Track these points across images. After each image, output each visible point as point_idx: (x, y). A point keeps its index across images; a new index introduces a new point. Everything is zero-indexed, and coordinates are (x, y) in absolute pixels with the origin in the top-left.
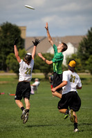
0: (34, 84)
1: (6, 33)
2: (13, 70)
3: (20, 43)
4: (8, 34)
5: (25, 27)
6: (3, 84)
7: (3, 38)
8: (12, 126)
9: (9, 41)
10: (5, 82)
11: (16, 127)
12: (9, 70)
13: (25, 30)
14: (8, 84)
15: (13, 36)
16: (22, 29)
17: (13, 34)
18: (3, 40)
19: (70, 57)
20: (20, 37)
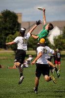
0: (28, 60)
1: (6, 18)
2: (12, 48)
3: (17, 26)
4: (8, 19)
5: (21, 14)
6: (4, 59)
7: (4, 22)
8: (11, 93)
9: (8, 25)
10: (5, 58)
11: (13, 94)
12: (8, 48)
13: (21, 16)
14: (7, 59)
15: (12, 21)
16: (18, 15)
17: (11, 19)
18: (4, 24)
19: (57, 38)
20: (17, 22)
